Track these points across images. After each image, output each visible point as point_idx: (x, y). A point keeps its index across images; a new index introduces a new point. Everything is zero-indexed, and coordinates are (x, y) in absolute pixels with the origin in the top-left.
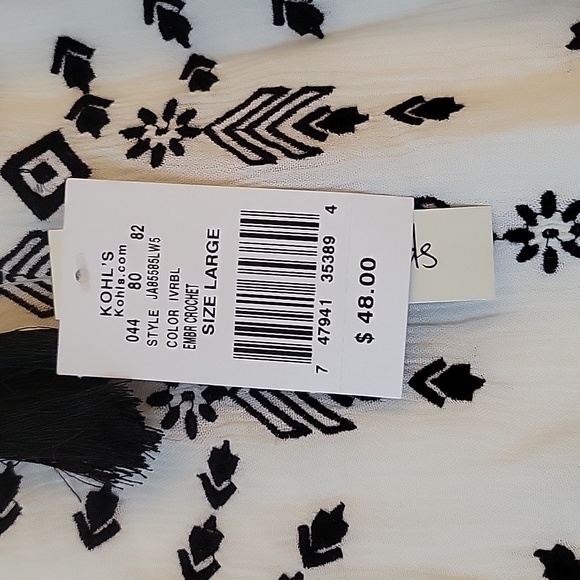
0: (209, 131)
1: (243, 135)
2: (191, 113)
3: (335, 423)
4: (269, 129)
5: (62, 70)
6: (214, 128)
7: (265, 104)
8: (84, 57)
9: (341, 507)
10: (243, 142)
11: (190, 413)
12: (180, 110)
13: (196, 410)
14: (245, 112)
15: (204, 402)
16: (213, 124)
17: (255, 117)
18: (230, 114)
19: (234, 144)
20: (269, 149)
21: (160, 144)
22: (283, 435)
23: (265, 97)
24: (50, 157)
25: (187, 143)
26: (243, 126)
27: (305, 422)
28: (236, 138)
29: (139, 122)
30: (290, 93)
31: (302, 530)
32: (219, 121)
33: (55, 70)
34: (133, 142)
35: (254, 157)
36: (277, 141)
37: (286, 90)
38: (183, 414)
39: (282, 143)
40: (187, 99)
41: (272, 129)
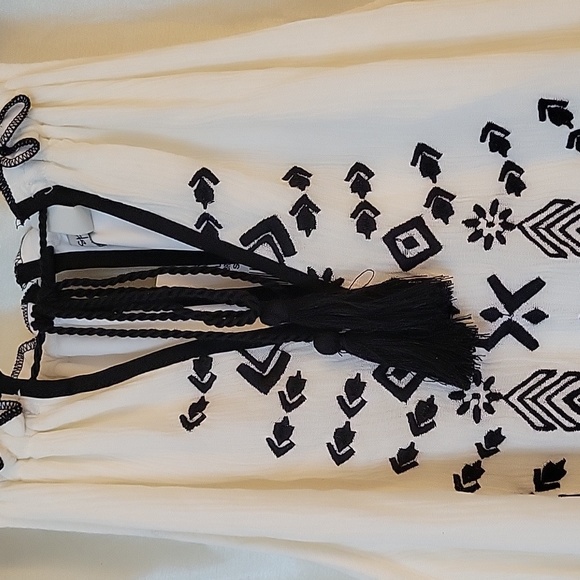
0: (520, 226)
1: (544, 232)
2: (508, 212)
3: (572, 425)
4: (560, 230)
5: (418, 164)
6: (524, 225)
7: (558, 211)
8: (435, 158)
9: (563, 462)
10: (544, 238)
11: (476, 407)
12: (501, 209)
13: (481, 406)
14: (544, 215)
15: (486, 401)
16: (523, 222)
17: (551, 220)
18: (534, 216)
19: (538, 239)
20: (562, 247)
21: (489, 234)
22: (538, 428)
23: (559, 206)
24: (415, 233)
25: (506, 234)
26: (543, 226)
27: (553, 422)
28: (539, 234)
29: (474, 215)
30: (575, 205)
31: (537, 471)
32: (527, 220)
33: (414, 163)
34: (471, 230)
35: (552, 251)
36: (566, 240)
37: (573, 203)
38: (472, 407)
39: (570, 242)
40: (508, 201)
41: (562, 230)
